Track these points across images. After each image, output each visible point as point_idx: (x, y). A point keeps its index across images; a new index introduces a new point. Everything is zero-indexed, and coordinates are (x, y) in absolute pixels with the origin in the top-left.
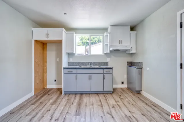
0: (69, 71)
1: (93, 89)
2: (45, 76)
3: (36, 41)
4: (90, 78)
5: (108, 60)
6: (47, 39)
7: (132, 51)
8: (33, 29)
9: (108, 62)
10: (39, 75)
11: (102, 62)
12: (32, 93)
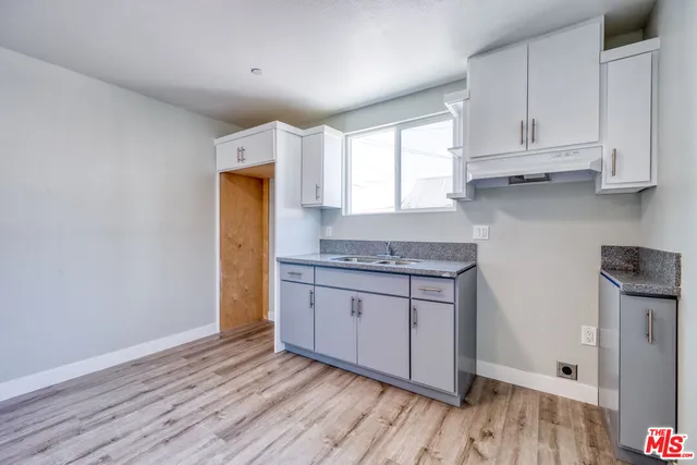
0: (292, 273)
1: (369, 361)
2: (265, 280)
3: (229, 175)
4: (357, 310)
5: (476, 233)
6: (241, 165)
7: (615, 180)
8: (216, 141)
9: (476, 245)
10: (241, 275)
11: (444, 246)
12: (214, 328)
